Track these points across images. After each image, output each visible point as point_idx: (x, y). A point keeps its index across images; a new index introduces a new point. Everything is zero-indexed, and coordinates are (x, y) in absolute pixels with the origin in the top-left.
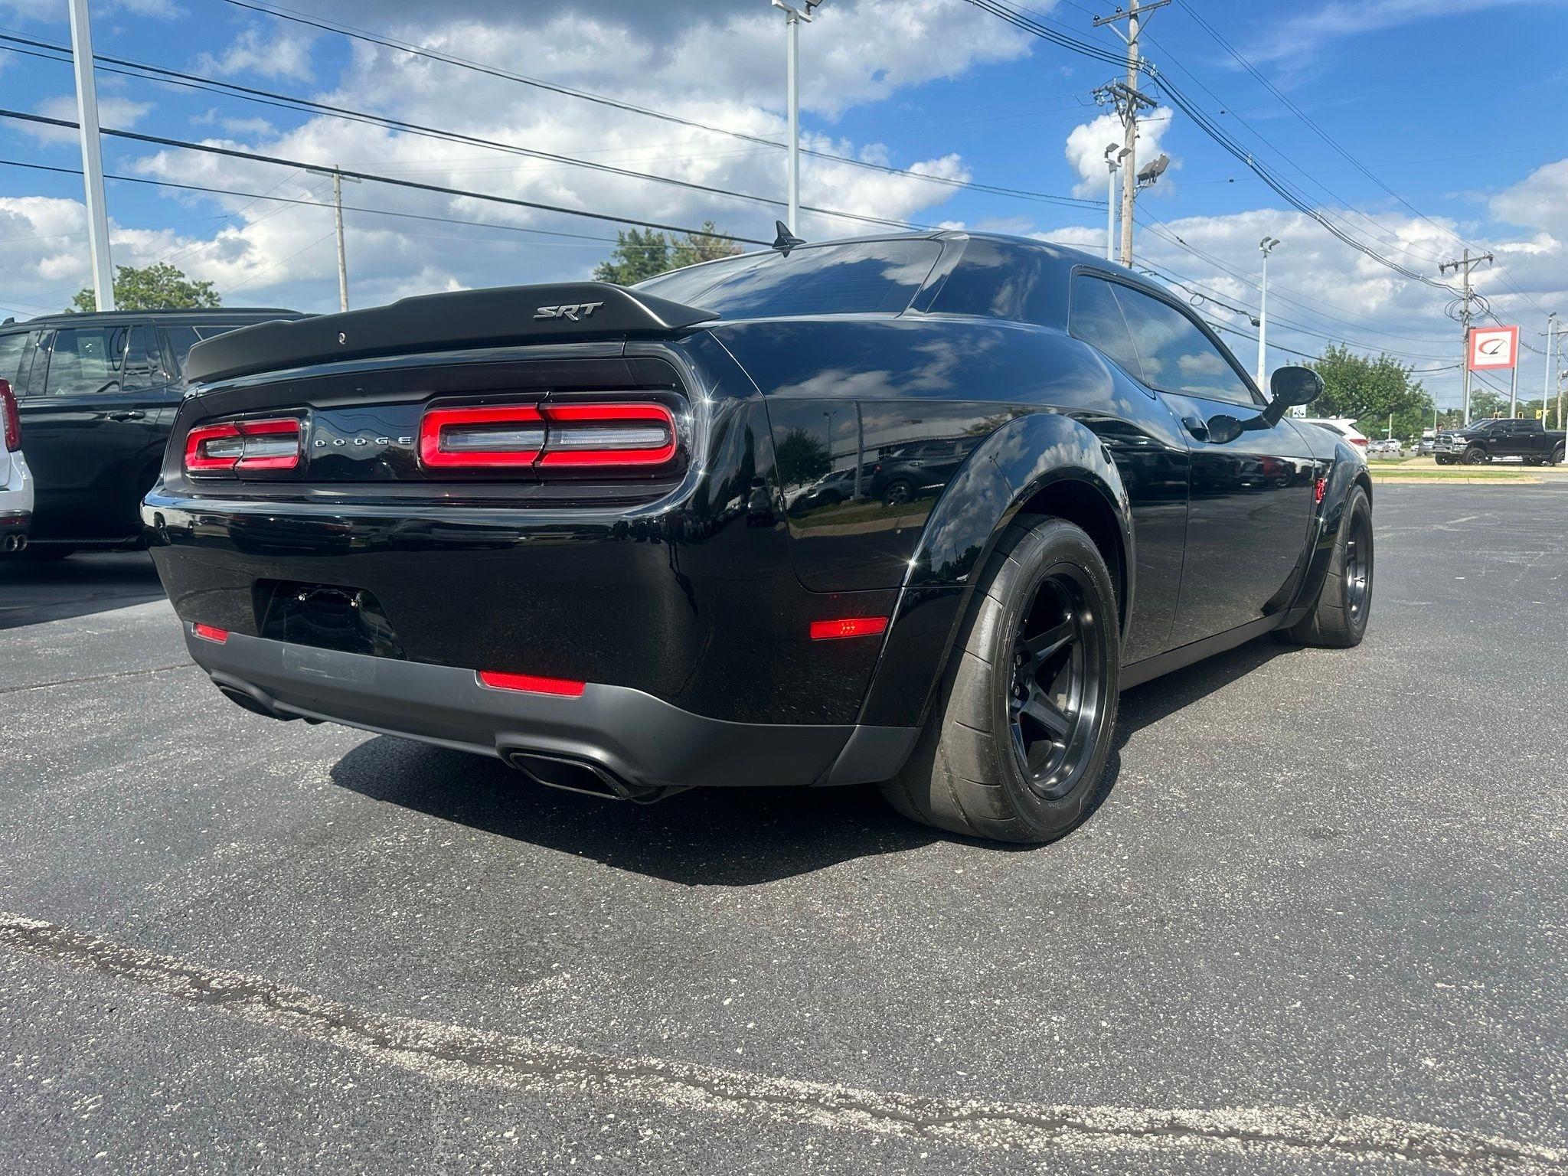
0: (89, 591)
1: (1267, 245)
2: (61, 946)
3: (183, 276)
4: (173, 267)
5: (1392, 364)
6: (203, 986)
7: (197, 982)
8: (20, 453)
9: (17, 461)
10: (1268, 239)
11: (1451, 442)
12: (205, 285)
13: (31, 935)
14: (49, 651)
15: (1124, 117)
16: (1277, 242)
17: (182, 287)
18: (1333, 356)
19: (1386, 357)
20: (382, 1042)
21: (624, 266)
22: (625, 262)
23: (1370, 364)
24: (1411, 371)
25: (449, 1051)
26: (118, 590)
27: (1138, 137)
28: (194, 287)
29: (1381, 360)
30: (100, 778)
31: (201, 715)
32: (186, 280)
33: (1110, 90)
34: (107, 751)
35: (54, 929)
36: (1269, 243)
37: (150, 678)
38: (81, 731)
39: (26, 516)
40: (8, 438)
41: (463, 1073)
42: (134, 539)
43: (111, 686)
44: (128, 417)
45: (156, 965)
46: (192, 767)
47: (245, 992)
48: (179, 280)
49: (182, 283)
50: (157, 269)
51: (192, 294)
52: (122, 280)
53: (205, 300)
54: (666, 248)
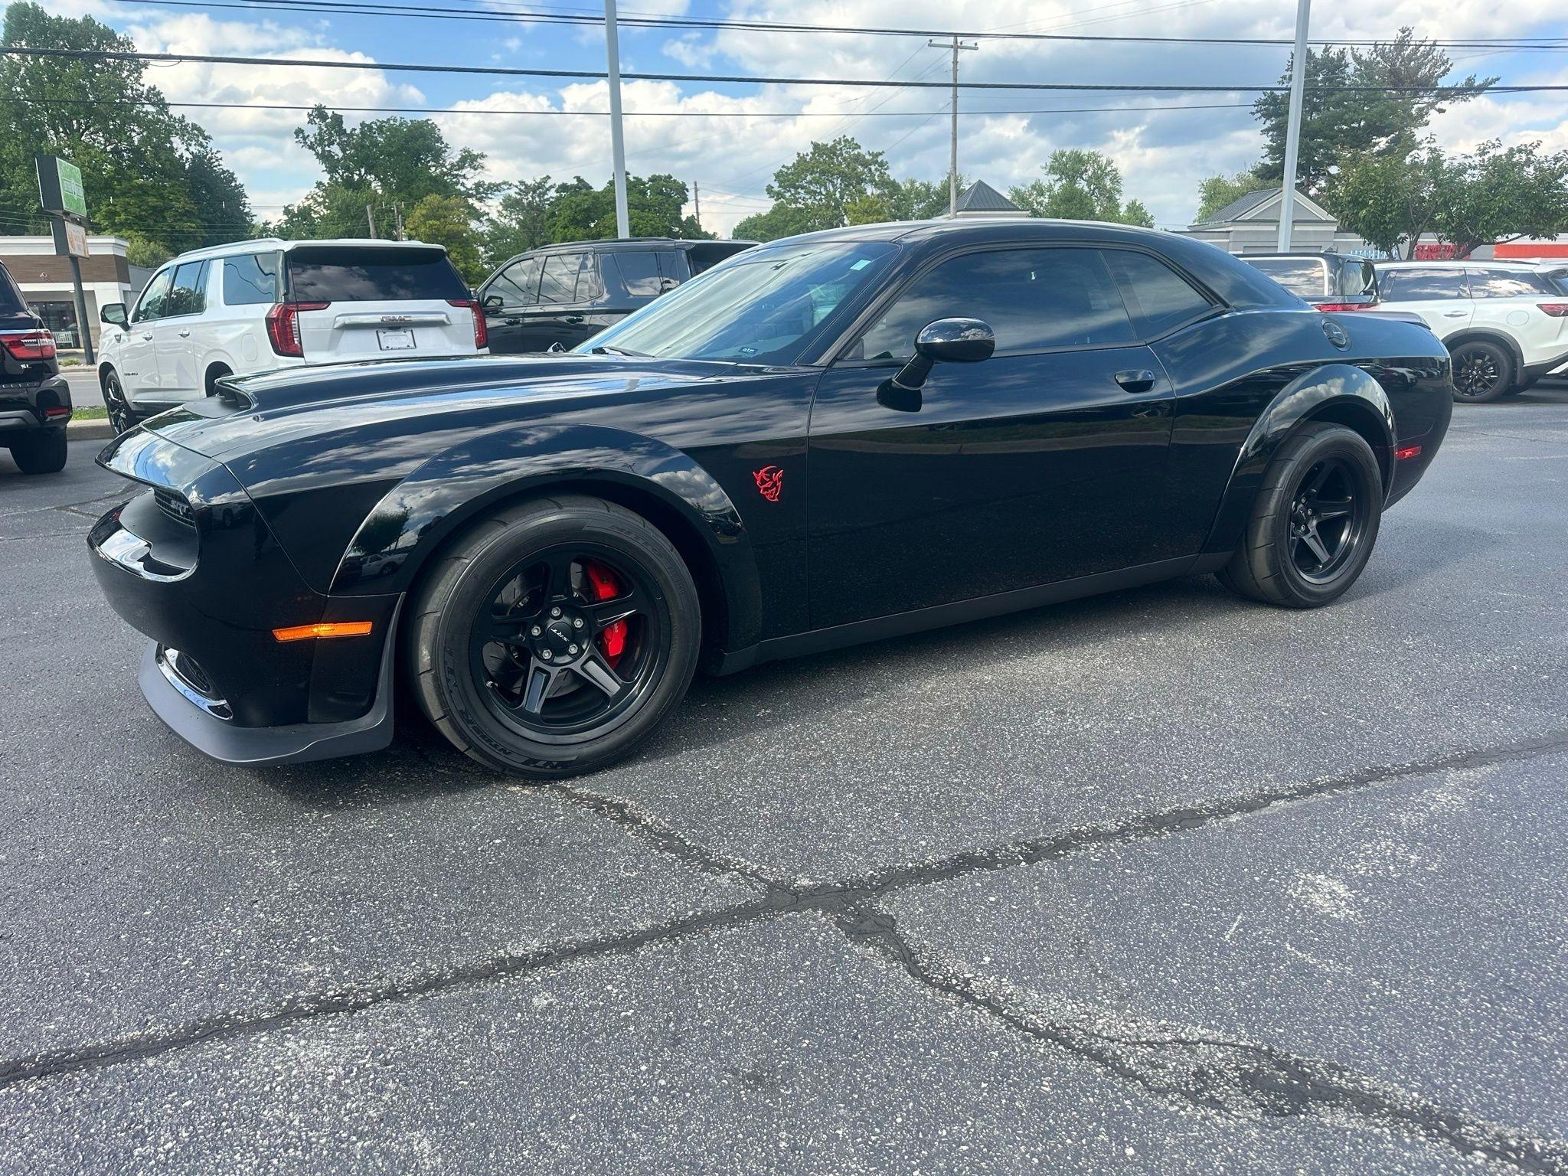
3: (859, 147)
4: (853, 139)
12: (878, 154)
17: (858, 159)
28: (868, 157)
32: (863, 151)
44: (576, 320)
48: (856, 152)
49: (859, 154)
50: (840, 143)
51: (866, 164)
52: (813, 154)
53: (876, 170)
54: (1347, 66)
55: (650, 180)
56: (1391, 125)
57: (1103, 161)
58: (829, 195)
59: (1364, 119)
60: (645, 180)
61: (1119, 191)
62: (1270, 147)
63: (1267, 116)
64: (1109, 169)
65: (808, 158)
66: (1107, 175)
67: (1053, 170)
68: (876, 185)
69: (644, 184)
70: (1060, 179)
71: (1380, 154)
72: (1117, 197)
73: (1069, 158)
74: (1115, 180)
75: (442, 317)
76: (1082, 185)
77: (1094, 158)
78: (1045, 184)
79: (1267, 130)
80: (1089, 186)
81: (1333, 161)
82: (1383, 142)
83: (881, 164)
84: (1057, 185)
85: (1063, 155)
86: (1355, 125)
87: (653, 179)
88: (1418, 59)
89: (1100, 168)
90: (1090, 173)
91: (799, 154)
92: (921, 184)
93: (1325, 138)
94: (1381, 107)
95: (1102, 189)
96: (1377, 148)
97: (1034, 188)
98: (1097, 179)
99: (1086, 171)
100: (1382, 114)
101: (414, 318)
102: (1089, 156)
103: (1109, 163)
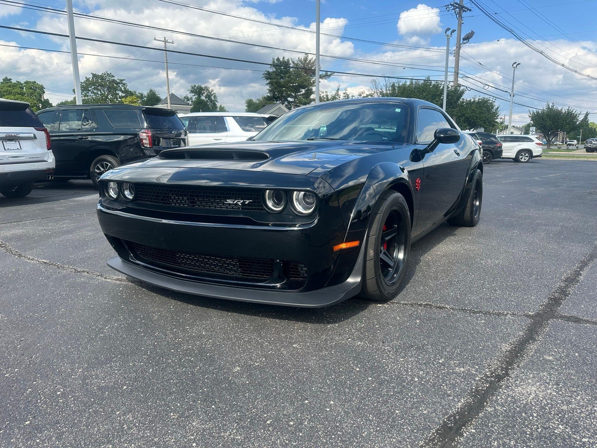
0: (72, 192)
1: (515, 65)
2: (51, 264)
3: (114, 77)
4: (111, 73)
5: (573, 111)
6: (76, 270)
7: (75, 270)
8: (51, 150)
9: (50, 153)
10: (515, 63)
11: (592, 143)
12: (122, 80)
13: (45, 263)
14: (59, 208)
15: (458, 16)
16: (519, 64)
17: (114, 81)
18: (549, 108)
19: (570, 108)
20: (106, 278)
21: (274, 72)
22: (275, 70)
23: (563, 112)
24: (580, 114)
25: (117, 280)
26: (82, 192)
27: (463, 23)
28: (118, 81)
29: (568, 110)
30: (65, 237)
31: (93, 225)
32: (115, 78)
33: (452, 5)
34: (68, 232)
35: (50, 262)
36: (516, 64)
37: (84, 216)
38: (63, 228)
39: (53, 169)
40: (47, 146)
41: (118, 282)
42: (86, 176)
43: (73, 218)
44: (83, 138)
45: (69, 267)
46: (87, 236)
47: (84, 271)
48: (113, 78)
49: (114, 79)
50: (105, 74)
51: (117, 83)
52: (93, 78)
53: (122, 86)
54: (290, 64)
55: (25, 83)
56: (305, 85)
57: (210, 89)
58: (102, 94)
59: (297, 83)
60: (22, 82)
61: (217, 101)
62: (269, 90)
63: (267, 79)
64: (212, 93)
65: (90, 79)
66: (212, 95)
67: (192, 92)
68: (123, 92)
69: (22, 84)
70: (195, 95)
71: (303, 94)
72: (216, 103)
73: (197, 88)
74: (215, 97)
75: (32, 135)
76: (203, 98)
77: (207, 89)
78: (190, 97)
79: (268, 84)
80: (206, 98)
81: (290, 96)
82: (303, 91)
83: (124, 84)
84: (194, 97)
85: (195, 86)
86: (294, 84)
87: (27, 83)
88: (311, 64)
89: (209, 92)
90: (206, 94)
91: (86, 77)
92: (139, 93)
93: (286, 88)
94: (302, 80)
95: (211, 101)
96: (302, 93)
97: (185, 98)
98: (209, 96)
99: (204, 93)
100: (303, 82)
101: (21, 135)
102: (205, 87)
103: (212, 91)
